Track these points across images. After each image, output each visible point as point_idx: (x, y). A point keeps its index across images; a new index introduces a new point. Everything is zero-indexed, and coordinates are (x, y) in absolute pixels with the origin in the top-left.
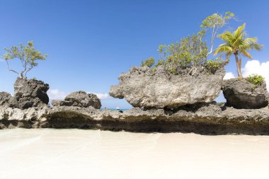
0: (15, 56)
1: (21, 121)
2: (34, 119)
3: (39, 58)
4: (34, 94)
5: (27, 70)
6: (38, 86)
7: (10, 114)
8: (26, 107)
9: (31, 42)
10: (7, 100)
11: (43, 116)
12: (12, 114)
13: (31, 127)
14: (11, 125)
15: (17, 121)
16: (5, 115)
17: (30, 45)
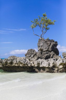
0: (36, 25)
1: (47, 68)
2: (54, 66)
3: (50, 24)
4: (50, 49)
5: (44, 33)
6: (52, 44)
7: (40, 63)
8: (47, 58)
9: (45, 14)
10: (36, 54)
11: (61, 64)
12: (41, 63)
13: (53, 72)
14: (41, 70)
15: (45, 67)
16: (38, 63)
17: (44, 16)
